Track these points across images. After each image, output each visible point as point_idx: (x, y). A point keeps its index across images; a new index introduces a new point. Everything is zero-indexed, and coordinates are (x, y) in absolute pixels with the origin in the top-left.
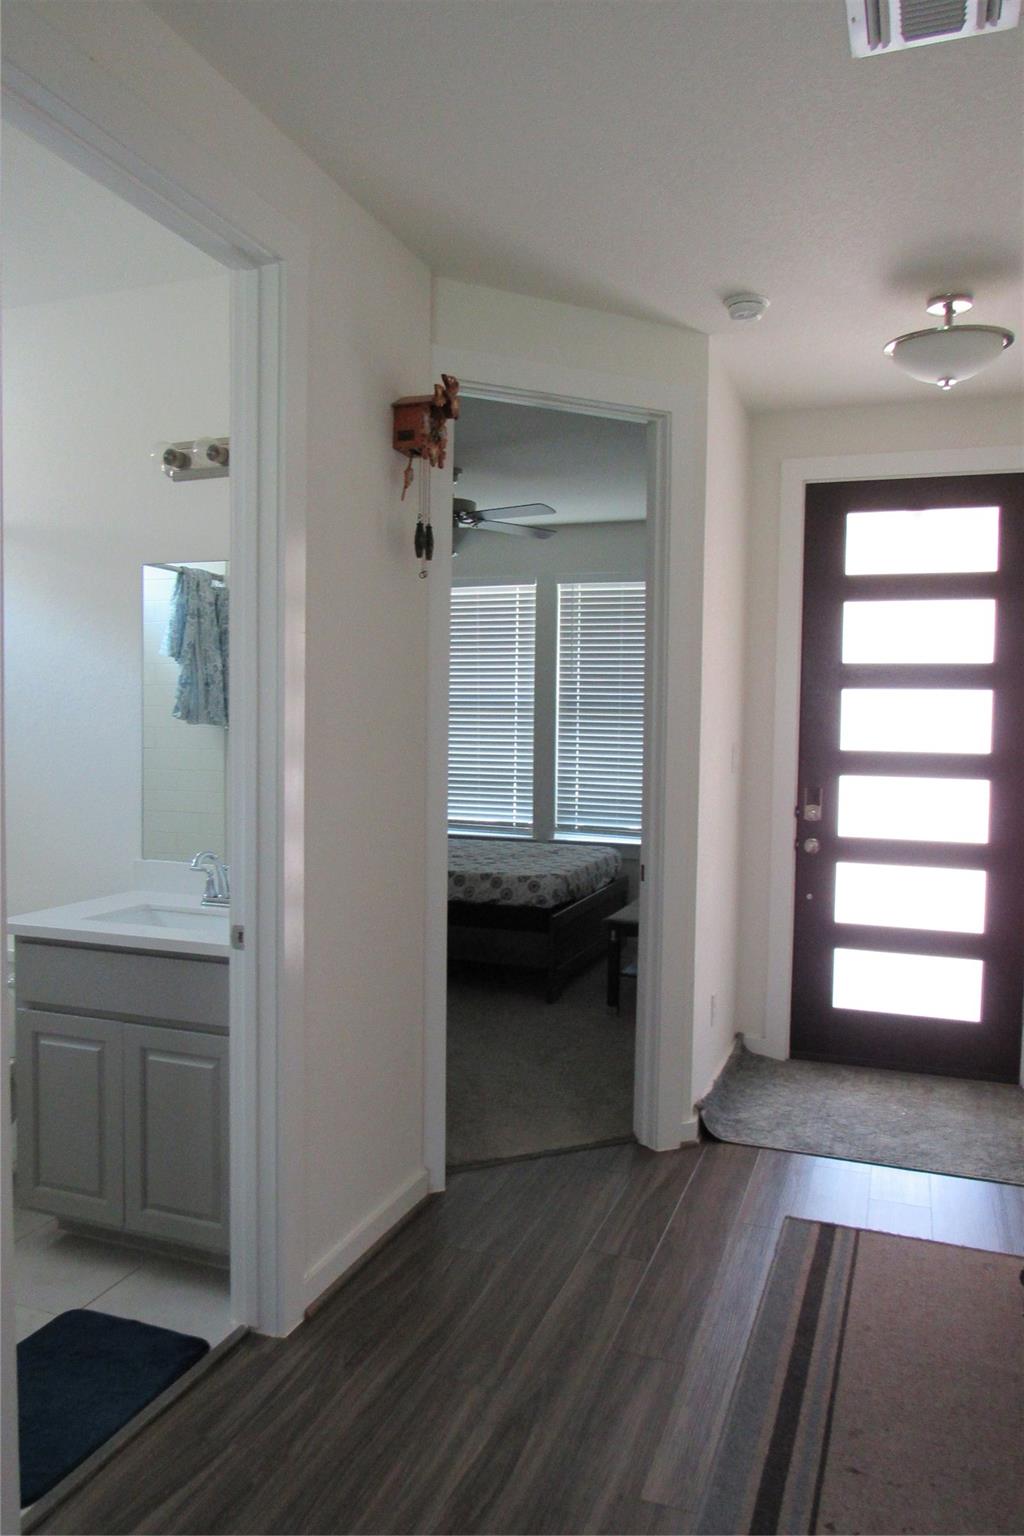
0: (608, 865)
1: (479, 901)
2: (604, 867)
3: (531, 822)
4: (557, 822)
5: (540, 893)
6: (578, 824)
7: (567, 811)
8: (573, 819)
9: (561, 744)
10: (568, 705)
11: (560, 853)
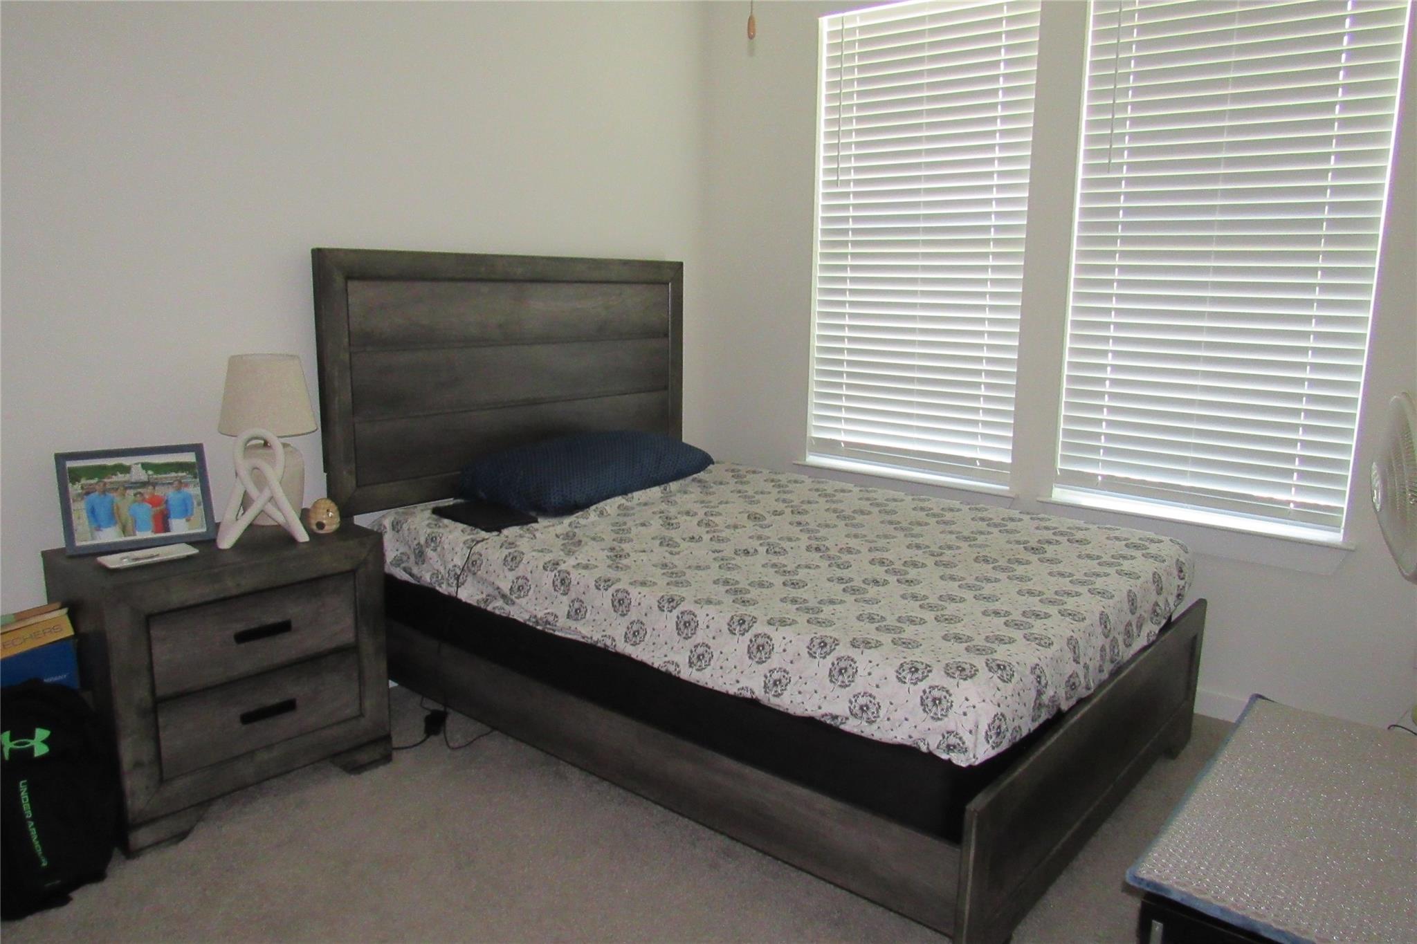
0: (1159, 591)
1: (798, 711)
2: (1153, 597)
3: (1007, 459)
4: (1059, 466)
5: (949, 723)
6: (1100, 471)
7: (1083, 444)
8: (1095, 462)
9: (1077, 310)
10: (1099, 225)
11: (1050, 551)
